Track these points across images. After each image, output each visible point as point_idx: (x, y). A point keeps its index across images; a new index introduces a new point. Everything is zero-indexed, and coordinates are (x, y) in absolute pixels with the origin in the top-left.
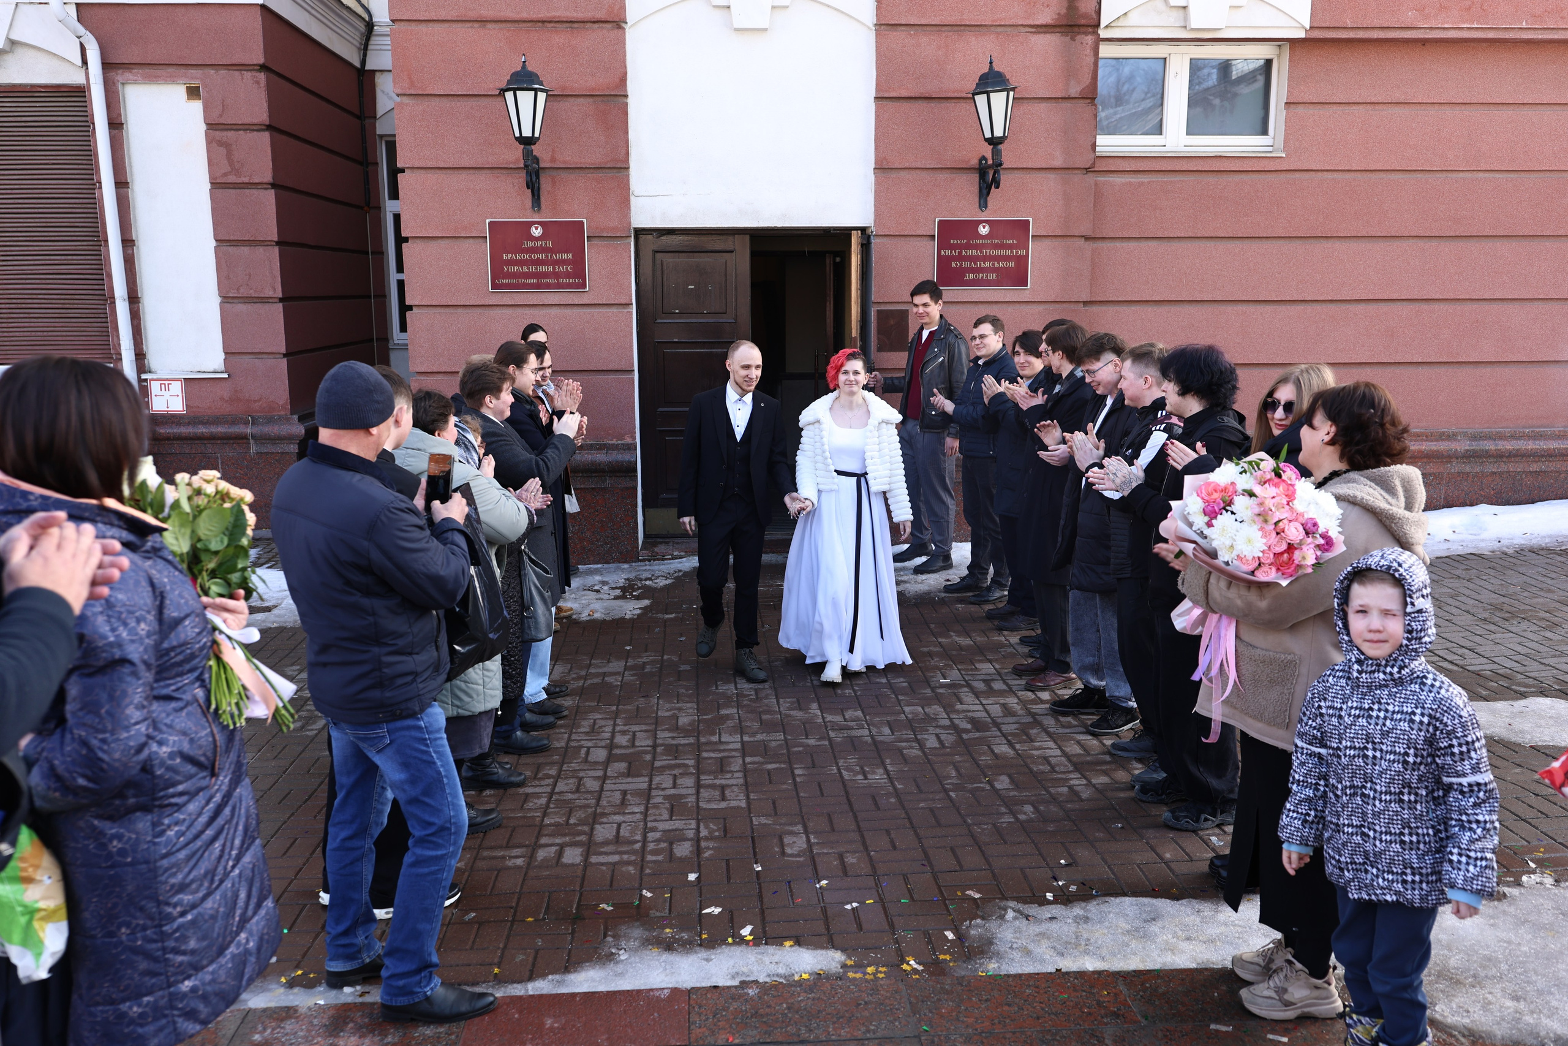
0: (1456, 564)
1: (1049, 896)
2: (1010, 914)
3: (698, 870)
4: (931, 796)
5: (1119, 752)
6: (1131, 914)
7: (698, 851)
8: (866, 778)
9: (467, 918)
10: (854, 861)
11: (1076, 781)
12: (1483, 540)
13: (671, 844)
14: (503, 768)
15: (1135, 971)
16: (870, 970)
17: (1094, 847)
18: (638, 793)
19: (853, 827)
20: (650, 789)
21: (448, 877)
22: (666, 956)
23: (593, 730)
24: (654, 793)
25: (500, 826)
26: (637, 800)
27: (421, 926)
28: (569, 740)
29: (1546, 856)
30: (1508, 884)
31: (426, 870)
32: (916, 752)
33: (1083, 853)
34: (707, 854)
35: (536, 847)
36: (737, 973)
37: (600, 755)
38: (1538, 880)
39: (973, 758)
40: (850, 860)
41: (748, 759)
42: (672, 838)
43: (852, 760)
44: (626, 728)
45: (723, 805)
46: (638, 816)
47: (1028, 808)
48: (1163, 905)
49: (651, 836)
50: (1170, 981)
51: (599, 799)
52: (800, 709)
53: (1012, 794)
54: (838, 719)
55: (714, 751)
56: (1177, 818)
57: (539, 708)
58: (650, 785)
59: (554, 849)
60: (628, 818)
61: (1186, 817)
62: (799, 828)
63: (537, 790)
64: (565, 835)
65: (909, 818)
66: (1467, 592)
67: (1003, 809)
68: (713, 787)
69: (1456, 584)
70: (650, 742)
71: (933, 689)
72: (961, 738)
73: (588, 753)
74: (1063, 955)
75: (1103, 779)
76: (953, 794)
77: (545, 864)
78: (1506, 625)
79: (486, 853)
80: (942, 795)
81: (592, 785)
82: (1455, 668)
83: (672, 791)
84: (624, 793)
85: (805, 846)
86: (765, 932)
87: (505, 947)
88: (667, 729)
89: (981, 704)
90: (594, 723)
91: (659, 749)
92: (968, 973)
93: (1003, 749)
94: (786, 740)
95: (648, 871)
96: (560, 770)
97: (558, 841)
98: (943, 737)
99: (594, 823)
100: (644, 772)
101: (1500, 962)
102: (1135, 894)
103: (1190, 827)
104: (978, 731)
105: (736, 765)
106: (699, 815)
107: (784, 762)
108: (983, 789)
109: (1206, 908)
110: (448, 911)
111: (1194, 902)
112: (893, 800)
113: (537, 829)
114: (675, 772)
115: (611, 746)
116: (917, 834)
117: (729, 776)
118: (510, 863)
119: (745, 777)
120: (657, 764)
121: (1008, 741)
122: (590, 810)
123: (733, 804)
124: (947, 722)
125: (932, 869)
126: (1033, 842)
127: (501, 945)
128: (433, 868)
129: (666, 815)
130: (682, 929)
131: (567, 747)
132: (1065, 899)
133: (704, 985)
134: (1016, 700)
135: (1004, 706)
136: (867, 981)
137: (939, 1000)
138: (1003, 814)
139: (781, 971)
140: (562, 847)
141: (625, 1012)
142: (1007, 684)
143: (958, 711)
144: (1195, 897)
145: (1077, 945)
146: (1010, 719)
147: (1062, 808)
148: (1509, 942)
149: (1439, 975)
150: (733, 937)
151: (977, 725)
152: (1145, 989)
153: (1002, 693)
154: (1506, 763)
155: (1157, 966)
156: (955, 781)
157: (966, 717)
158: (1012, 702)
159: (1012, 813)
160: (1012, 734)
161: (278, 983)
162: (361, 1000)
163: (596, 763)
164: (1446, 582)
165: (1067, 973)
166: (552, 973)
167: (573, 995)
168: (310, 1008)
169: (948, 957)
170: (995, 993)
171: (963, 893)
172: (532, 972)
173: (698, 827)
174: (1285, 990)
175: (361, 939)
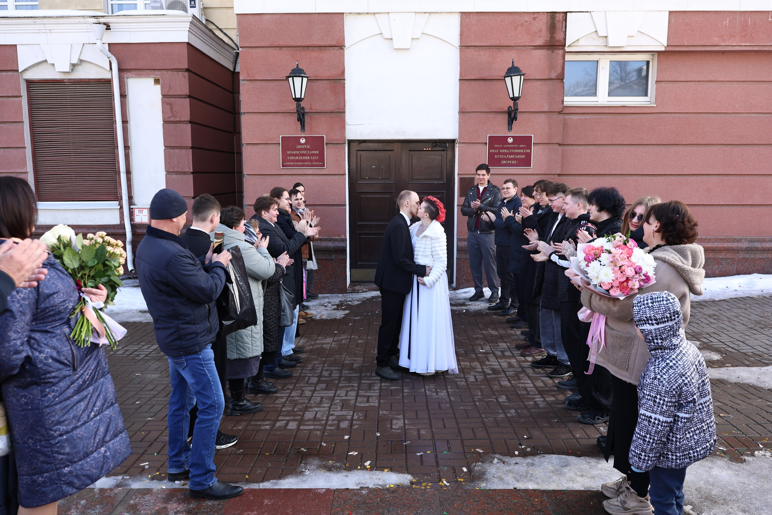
1: (516, 453)
2: (496, 461)
3: (350, 435)
4: (467, 404)
5: (561, 386)
6: (555, 463)
7: (351, 425)
8: (437, 394)
9: (238, 452)
11: (539, 399)
12: (754, 291)
13: (339, 422)
14: (267, 384)
15: (553, 490)
16: (424, 484)
17: (542, 430)
18: (328, 398)
19: (427, 417)
20: (334, 396)
21: (216, 428)
22: (328, 474)
23: (313, 369)
24: (336, 398)
25: (262, 411)
26: (327, 401)
28: (301, 373)
29: (769, 442)
30: (747, 455)
31: (204, 426)
32: (463, 383)
33: (536, 433)
34: (355, 427)
35: (277, 420)
36: (360, 483)
37: (314, 380)
38: (763, 454)
39: (490, 387)
40: (423, 432)
41: (383, 384)
42: (340, 419)
43: (432, 386)
44: (328, 368)
45: (367, 405)
46: (326, 408)
47: (513, 411)
48: (572, 459)
49: (331, 418)
50: (570, 496)
51: (310, 400)
53: (506, 404)
55: (367, 380)
56: (584, 418)
58: (335, 394)
59: (284, 422)
60: (321, 409)
61: (588, 417)
62: (401, 417)
63: (282, 395)
64: (291, 416)
65: (454, 414)
66: (744, 315)
67: (500, 411)
68: (364, 396)
70: (338, 375)
71: (476, 355)
72: (486, 377)
74: (518, 481)
75: (552, 399)
76: (477, 403)
77: (279, 429)
78: (762, 331)
79: (253, 423)
80: (472, 404)
81: (308, 393)
82: (734, 351)
83: (345, 398)
84: (322, 398)
85: (402, 425)
86: (376, 464)
88: (347, 370)
89: (498, 362)
90: (314, 366)
91: (342, 379)
92: (472, 488)
93: (505, 383)
95: (326, 434)
96: (295, 387)
97: (287, 418)
98: (477, 377)
99: (305, 411)
100: (333, 389)
101: (738, 493)
102: (559, 453)
103: (590, 422)
104: (495, 374)
105: (377, 387)
107: (400, 386)
108: (492, 402)
109: (593, 461)
110: (230, 449)
111: (587, 458)
112: (448, 405)
113: (279, 413)
114: (348, 389)
115: (320, 376)
116: (457, 421)
117: (373, 391)
118: (263, 428)
119: (380, 392)
120: (340, 385)
121: (509, 379)
122: (304, 405)
123: (372, 404)
124: (480, 370)
125: (461, 438)
126: (512, 427)
127: (252, 465)
129: (339, 409)
130: (337, 462)
131: (299, 376)
132: (524, 454)
133: (342, 488)
134: (515, 361)
135: (509, 363)
136: (421, 489)
137: (454, 500)
138: (500, 413)
139: (381, 483)
140: (288, 421)
141: (303, 498)
142: (512, 353)
143: (486, 365)
144: (588, 456)
145: (526, 477)
146: (511, 369)
147: (529, 411)
148: (744, 483)
149: (706, 498)
150: (360, 466)
151: (494, 371)
152: (556, 499)
153: (509, 357)
154: (754, 397)
155: (564, 489)
156: (480, 397)
157: (490, 368)
158: (513, 361)
159: (505, 413)
160: (511, 376)
161: (147, 477)
162: (182, 487)
163: (312, 384)
164: (734, 310)
165: (519, 490)
166: (273, 479)
167: (280, 490)
168: (158, 490)
169: (462, 480)
170: (482, 498)
171: (474, 450)
172: (263, 478)
173: (353, 414)
174: (625, 502)
175: (183, 458)
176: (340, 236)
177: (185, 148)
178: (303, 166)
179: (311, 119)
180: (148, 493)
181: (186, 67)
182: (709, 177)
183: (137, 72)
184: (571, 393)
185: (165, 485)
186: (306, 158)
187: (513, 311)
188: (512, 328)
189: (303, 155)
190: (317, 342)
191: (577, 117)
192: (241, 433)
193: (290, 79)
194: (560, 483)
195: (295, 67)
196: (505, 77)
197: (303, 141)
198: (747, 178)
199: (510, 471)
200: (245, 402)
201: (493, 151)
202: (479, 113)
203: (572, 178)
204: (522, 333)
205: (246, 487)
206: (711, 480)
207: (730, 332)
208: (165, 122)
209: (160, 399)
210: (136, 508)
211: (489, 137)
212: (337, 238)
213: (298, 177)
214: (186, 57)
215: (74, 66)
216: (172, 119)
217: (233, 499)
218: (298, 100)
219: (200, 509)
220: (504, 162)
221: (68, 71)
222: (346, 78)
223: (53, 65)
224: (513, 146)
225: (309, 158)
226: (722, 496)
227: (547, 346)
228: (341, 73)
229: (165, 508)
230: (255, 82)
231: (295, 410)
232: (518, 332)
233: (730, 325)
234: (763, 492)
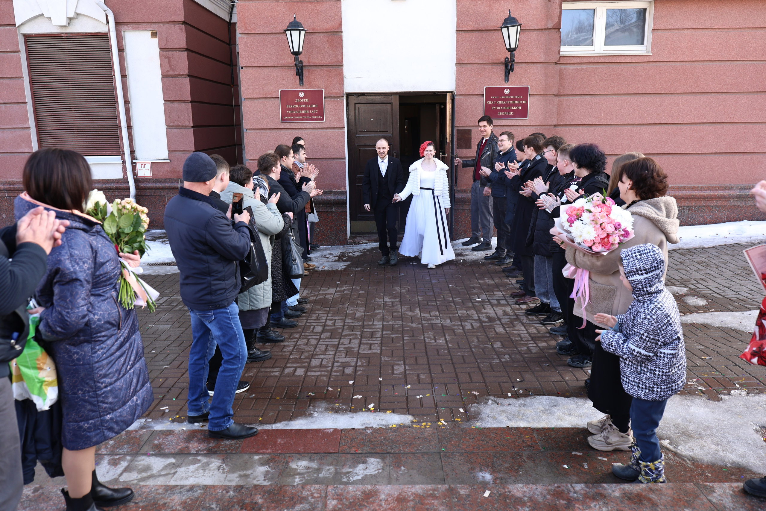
0: (728, 248)
1: (510, 395)
2: (490, 402)
3: (355, 380)
4: (463, 350)
5: (553, 332)
6: (545, 403)
7: (356, 371)
8: (436, 342)
9: (251, 397)
10: (424, 377)
11: (532, 345)
12: (743, 237)
13: (344, 368)
14: (275, 334)
15: (542, 428)
16: (423, 424)
17: (533, 374)
18: (333, 346)
19: (426, 363)
20: (339, 344)
21: (238, 377)
22: (335, 416)
23: (318, 318)
24: (340, 346)
25: (270, 358)
26: (332, 349)
27: (225, 398)
28: (306, 322)
29: (745, 382)
30: (724, 394)
31: (228, 374)
32: (461, 331)
33: (528, 376)
34: (359, 373)
35: (285, 367)
36: (364, 424)
37: (319, 329)
38: (739, 393)
39: (486, 334)
40: (422, 377)
41: (384, 332)
42: (345, 365)
43: (431, 334)
44: (332, 318)
45: (370, 352)
46: (332, 356)
47: (507, 356)
48: (561, 400)
49: (336, 364)
50: (558, 432)
51: (315, 348)
52: (411, 311)
53: (500, 350)
54: (427, 315)
55: (369, 328)
56: (573, 362)
57: (294, 308)
58: (339, 342)
59: (292, 369)
60: (327, 356)
61: (578, 361)
62: (402, 363)
63: (289, 344)
64: (298, 363)
65: (452, 360)
66: (731, 261)
67: (495, 357)
68: (367, 344)
69: (727, 258)
70: (342, 324)
71: (473, 303)
72: (482, 325)
73: (314, 328)
74: (511, 420)
75: (544, 344)
76: (474, 350)
77: (288, 375)
78: (748, 277)
79: (263, 370)
80: (469, 350)
81: (313, 342)
82: (720, 296)
83: (349, 346)
84: (327, 346)
85: (403, 370)
86: (379, 406)
87: (265, 409)
88: (350, 319)
89: (494, 310)
90: (318, 315)
91: (345, 327)
92: (468, 427)
93: (500, 330)
94: (402, 324)
95: (332, 379)
96: (301, 335)
97: (295, 365)
98: (474, 324)
99: (312, 358)
100: (337, 337)
101: (713, 428)
102: (549, 395)
103: (579, 366)
104: (490, 322)
105: (379, 335)
106: (358, 356)
107: (400, 334)
108: (488, 348)
109: (580, 401)
110: (243, 393)
111: (575, 399)
112: (446, 351)
113: (286, 360)
114: (351, 337)
115: (325, 325)
116: (454, 366)
117: (374, 339)
118: (273, 374)
119: (382, 340)
120: (344, 334)
121: (503, 327)
122: (311, 353)
123: (374, 351)
124: (477, 318)
125: (458, 381)
126: (506, 371)
127: (264, 408)
128: (231, 373)
129: (344, 356)
130: (343, 404)
131: (305, 326)
132: (516, 396)
133: (349, 428)
134: (510, 309)
135: (504, 311)
136: (421, 429)
137: (452, 438)
138: (495, 358)
139: (384, 423)
140: (296, 368)
141: (313, 438)
142: (507, 301)
143: (483, 313)
144: (576, 397)
145: (518, 416)
146: (506, 317)
147: (522, 356)
148: (719, 420)
149: (683, 433)
150: (365, 408)
151: (490, 319)
152: (545, 436)
153: (504, 305)
154: (735, 340)
155: (553, 426)
156: (476, 344)
157: (486, 316)
158: (508, 309)
159: (499, 358)
160: (506, 324)
161: (168, 420)
162: (201, 429)
163: (317, 333)
164: (722, 257)
165: (511, 428)
166: (284, 421)
167: (291, 430)
168: (179, 431)
169: (459, 420)
170: (477, 436)
171: (471, 393)
172: (275, 420)
173: (357, 361)
174: (608, 438)
175: (202, 403)
176: (339, 188)
177: (184, 102)
178: (302, 120)
179: (309, 72)
180: (170, 434)
181: (183, 19)
182: (703, 125)
183: (134, 25)
184: (562, 339)
185: (185, 427)
186: (305, 112)
187: (508, 261)
188: (508, 277)
189: (302, 109)
190: (321, 292)
191: (574, 67)
192: (253, 379)
193: (288, 33)
194: (549, 422)
195: (292, 20)
196: (501, 28)
197: (302, 95)
198: (741, 126)
199: (503, 411)
200: (255, 350)
201: (490, 102)
202: (476, 65)
203: (567, 129)
204: (517, 282)
205: (260, 428)
206: (688, 417)
207: (717, 279)
208: (164, 76)
209: (173, 348)
210: (161, 448)
211: (486, 88)
212: (337, 190)
213: (297, 131)
214: (183, 9)
215: (70, 19)
216: (171, 73)
217: (248, 439)
218: (296, 54)
219: (219, 448)
220: (501, 113)
221: (65, 25)
222: (343, 31)
223: (50, 18)
224: (509, 97)
225: (308, 112)
226: (698, 431)
227: (541, 294)
228: (338, 25)
229: (187, 447)
230: (252, 35)
231: (302, 357)
232: (514, 281)
233: (717, 271)
234: (735, 427)
